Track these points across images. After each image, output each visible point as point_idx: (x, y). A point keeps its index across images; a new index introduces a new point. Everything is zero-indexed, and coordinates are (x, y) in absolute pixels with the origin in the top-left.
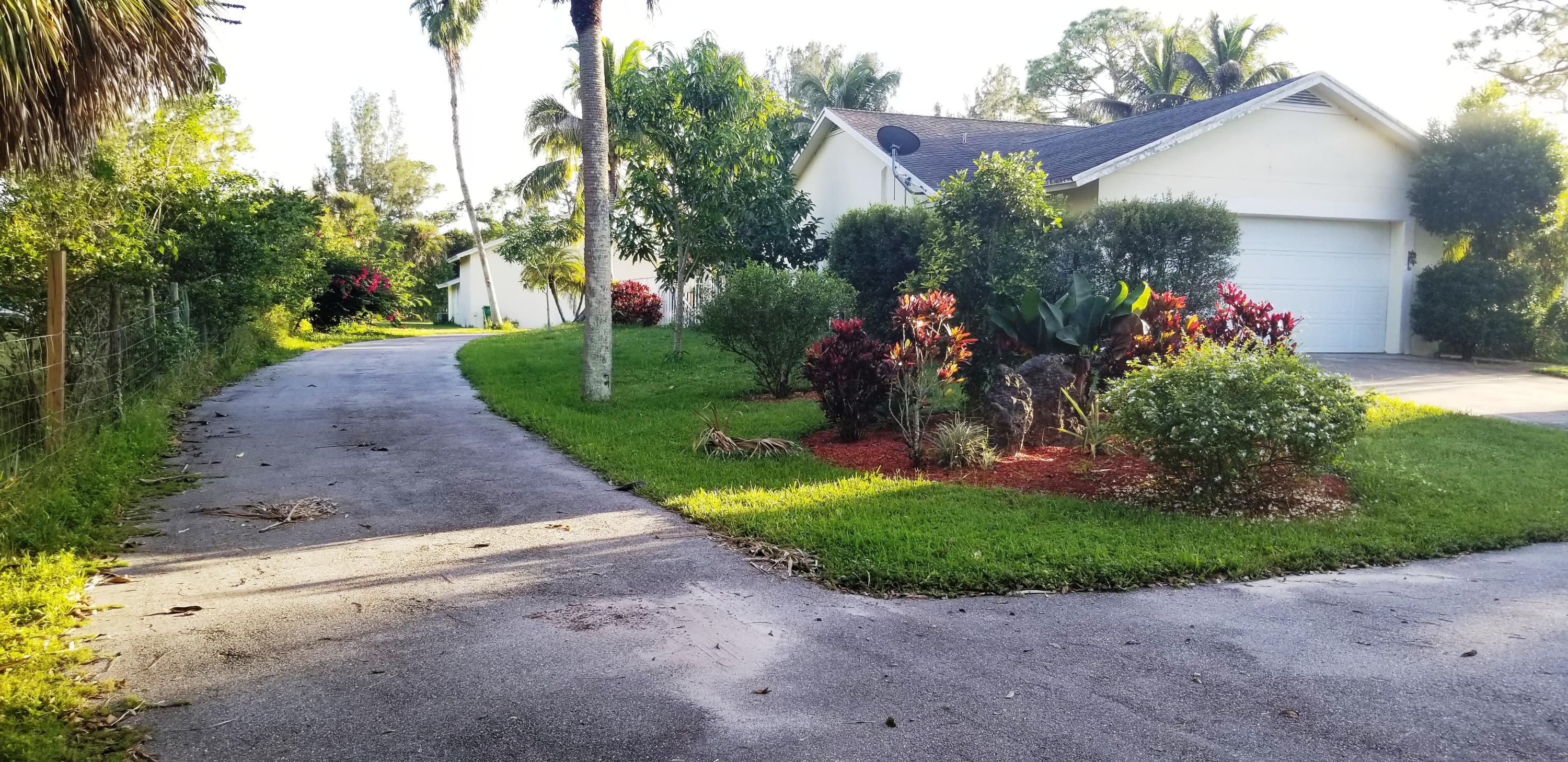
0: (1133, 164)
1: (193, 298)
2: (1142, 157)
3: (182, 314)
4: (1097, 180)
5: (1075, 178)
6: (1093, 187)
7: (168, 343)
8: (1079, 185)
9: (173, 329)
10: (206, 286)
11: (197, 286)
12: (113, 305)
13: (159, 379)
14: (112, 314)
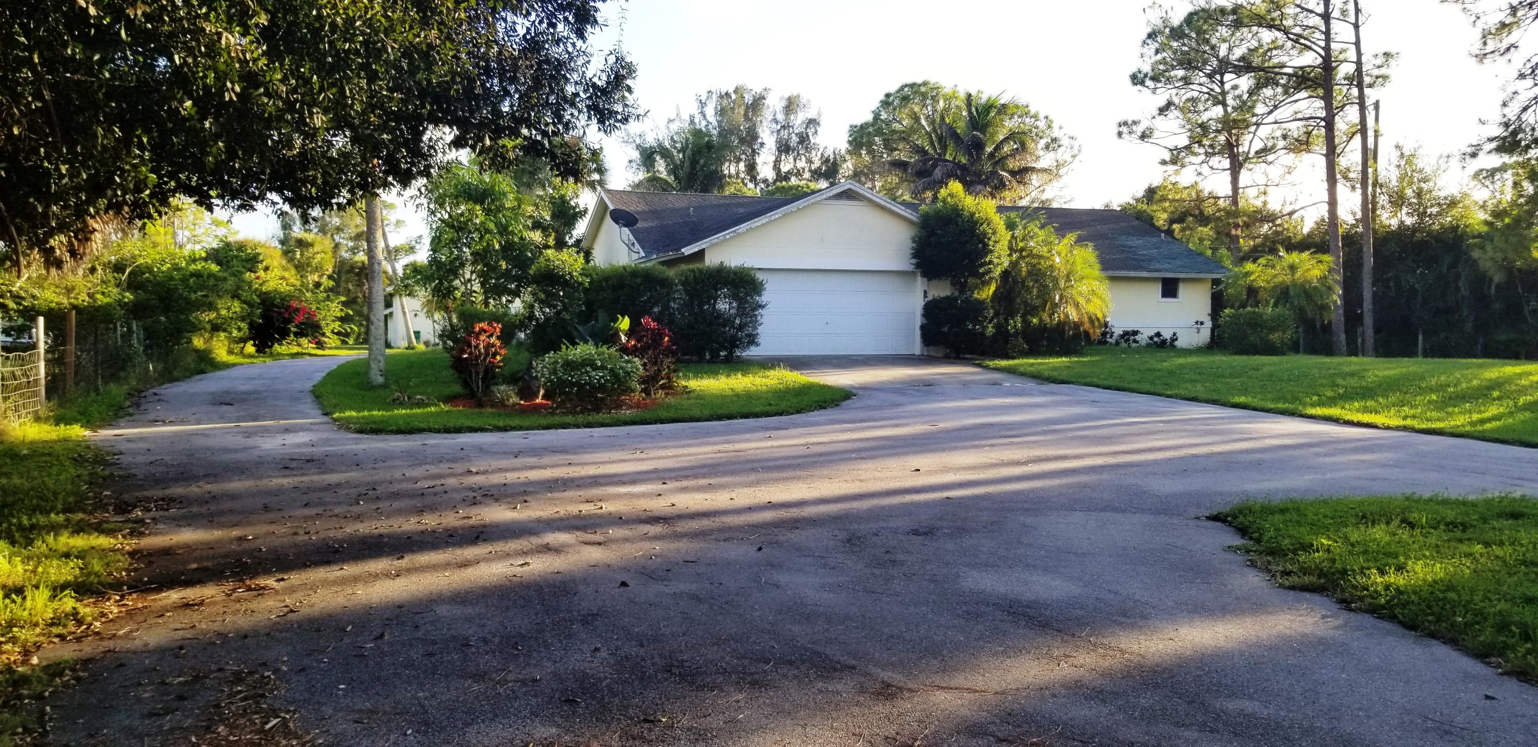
0: (722, 241)
1: (146, 329)
2: (728, 237)
3: (138, 339)
4: (703, 250)
5: (683, 250)
6: (700, 255)
7: (127, 354)
8: (686, 254)
9: (131, 346)
10: (154, 322)
11: (149, 321)
12: (96, 334)
13: (122, 374)
14: (96, 338)
